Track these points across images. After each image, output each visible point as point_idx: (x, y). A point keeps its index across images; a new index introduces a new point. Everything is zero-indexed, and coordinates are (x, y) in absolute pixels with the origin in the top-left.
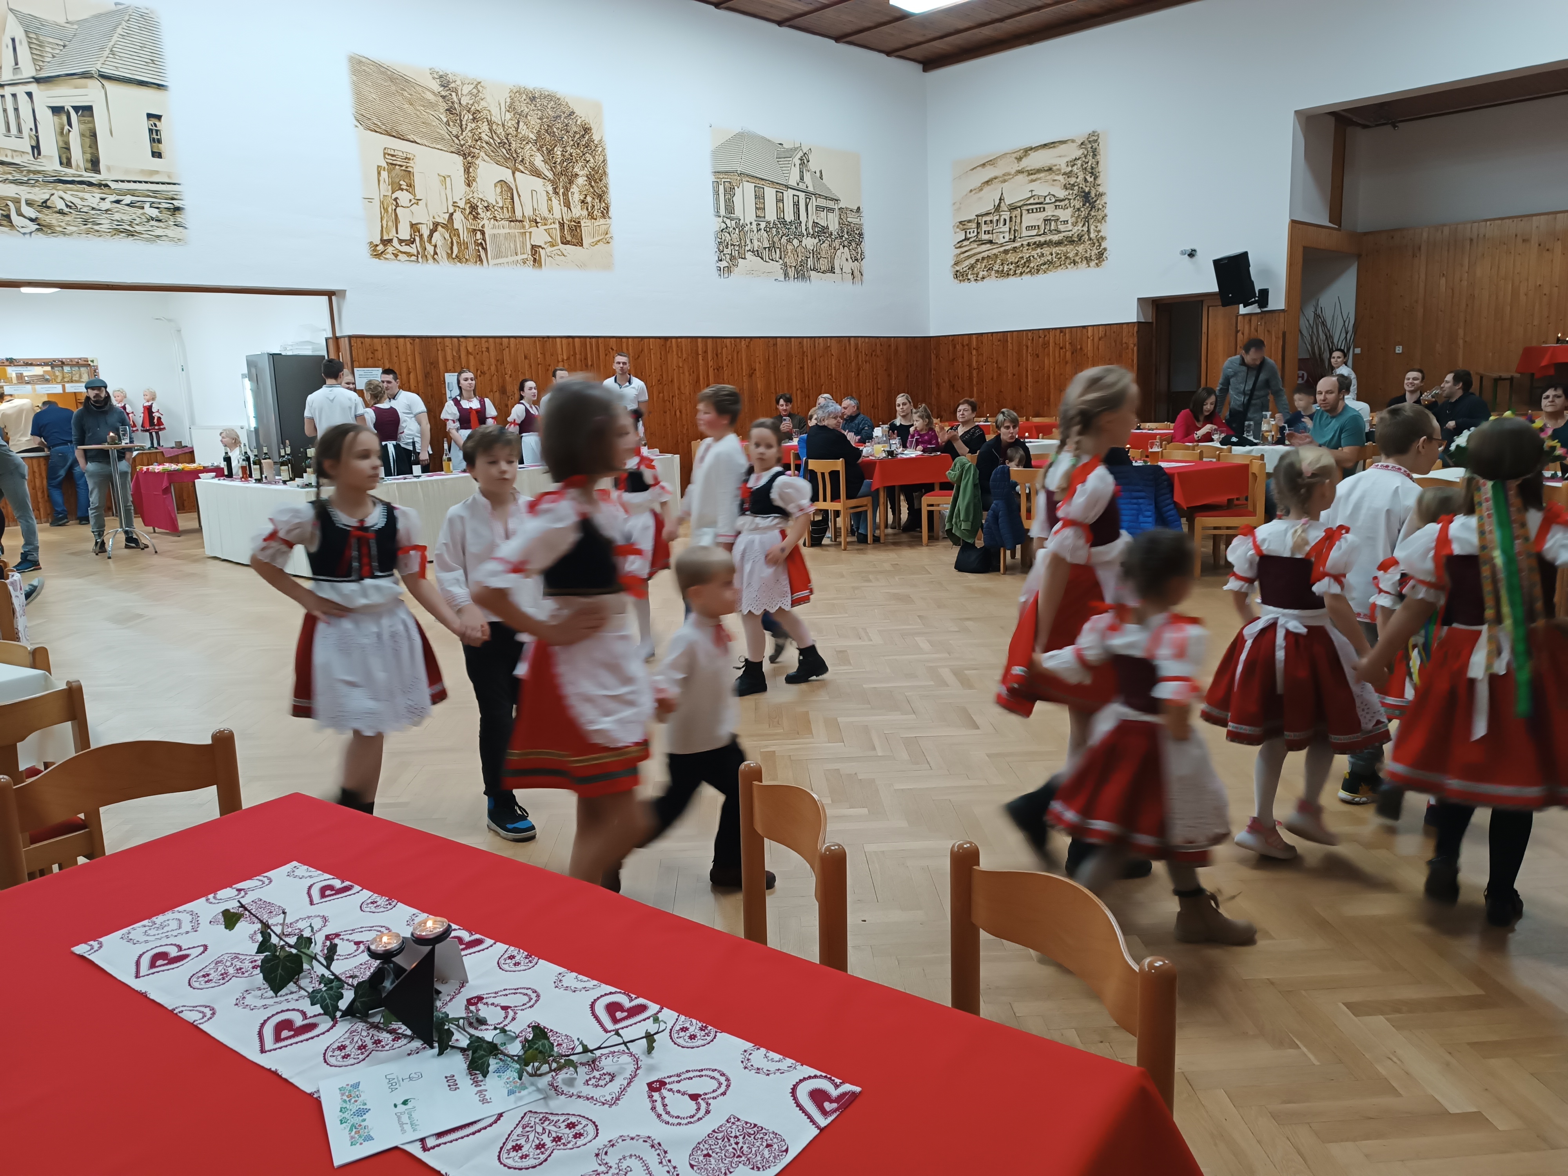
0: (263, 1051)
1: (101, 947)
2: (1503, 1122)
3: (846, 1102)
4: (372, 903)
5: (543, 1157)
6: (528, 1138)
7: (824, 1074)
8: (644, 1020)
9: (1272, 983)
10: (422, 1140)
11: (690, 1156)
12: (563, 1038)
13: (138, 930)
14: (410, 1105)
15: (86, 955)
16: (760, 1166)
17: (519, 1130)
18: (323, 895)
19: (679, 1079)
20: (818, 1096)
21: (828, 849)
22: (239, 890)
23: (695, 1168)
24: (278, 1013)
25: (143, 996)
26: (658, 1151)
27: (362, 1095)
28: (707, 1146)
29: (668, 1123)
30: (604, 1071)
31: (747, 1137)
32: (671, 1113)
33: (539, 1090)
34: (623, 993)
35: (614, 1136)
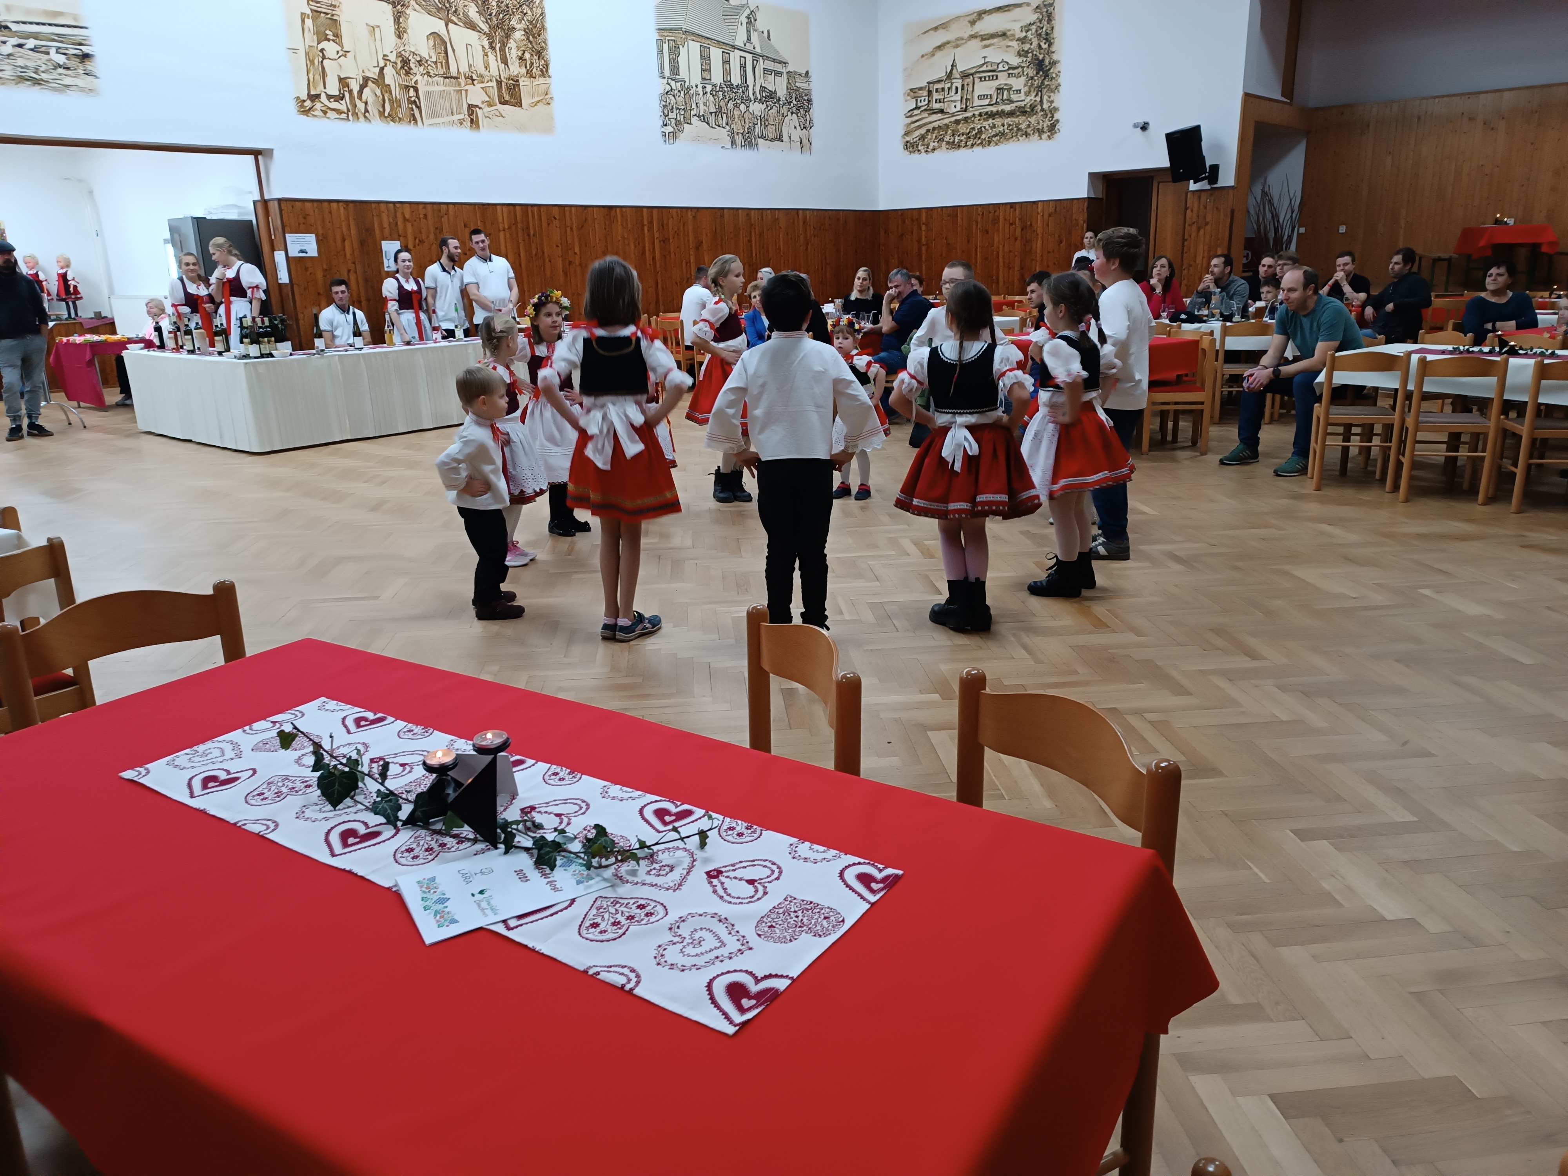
0: (333, 855)
1: (148, 772)
2: (1433, 925)
3: (890, 882)
4: (408, 731)
5: (621, 932)
6: (603, 916)
7: (867, 861)
8: (693, 822)
9: (1226, 815)
10: (504, 922)
11: (756, 927)
12: (619, 838)
13: (182, 757)
14: (486, 895)
15: (135, 779)
16: (821, 933)
17: (594, 911)
18: (358, 726)
19: (734, 868)
20: (865, 879)
21: (844, 677)
22: (274, 723)
23: (763, 937)
24: (340, 824)
25: (203, 813)
26: (726, 925)
27: (440, 886)
28: (770, 919)
29: (730, 903)
30: (663, 864)
31: (805, 912)
32: (732, 895)
33: (605, 880)
34: (669, 801)
35: (684, 913)
